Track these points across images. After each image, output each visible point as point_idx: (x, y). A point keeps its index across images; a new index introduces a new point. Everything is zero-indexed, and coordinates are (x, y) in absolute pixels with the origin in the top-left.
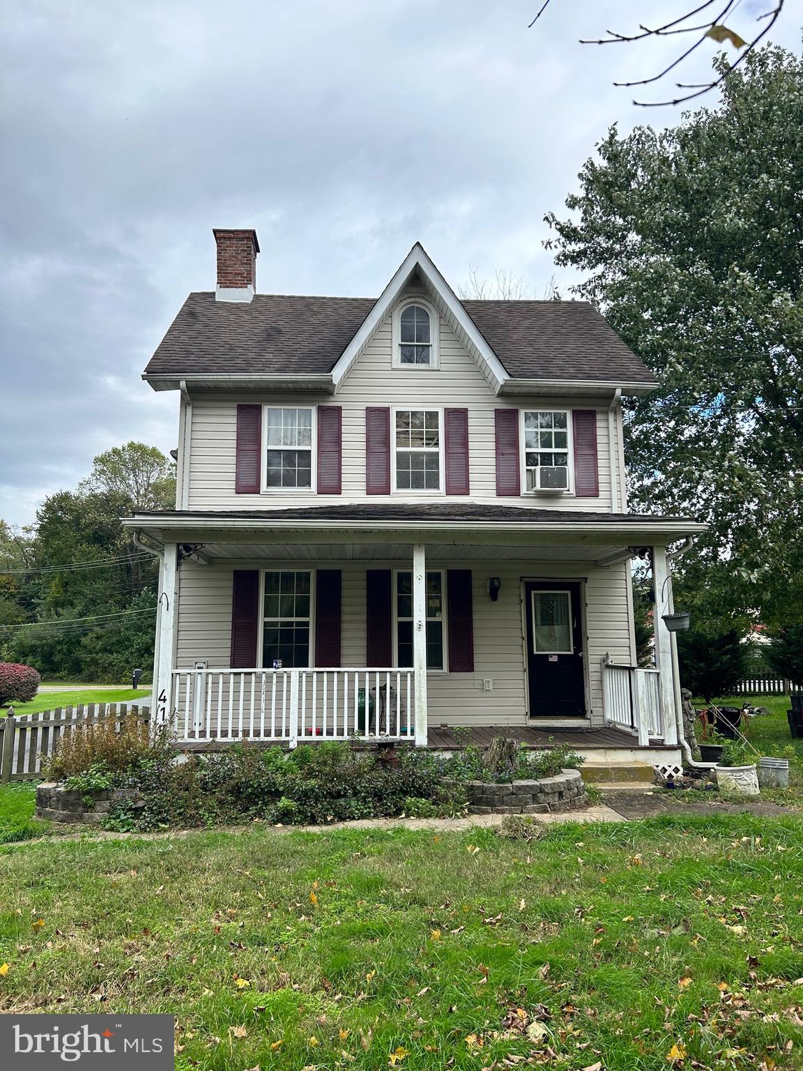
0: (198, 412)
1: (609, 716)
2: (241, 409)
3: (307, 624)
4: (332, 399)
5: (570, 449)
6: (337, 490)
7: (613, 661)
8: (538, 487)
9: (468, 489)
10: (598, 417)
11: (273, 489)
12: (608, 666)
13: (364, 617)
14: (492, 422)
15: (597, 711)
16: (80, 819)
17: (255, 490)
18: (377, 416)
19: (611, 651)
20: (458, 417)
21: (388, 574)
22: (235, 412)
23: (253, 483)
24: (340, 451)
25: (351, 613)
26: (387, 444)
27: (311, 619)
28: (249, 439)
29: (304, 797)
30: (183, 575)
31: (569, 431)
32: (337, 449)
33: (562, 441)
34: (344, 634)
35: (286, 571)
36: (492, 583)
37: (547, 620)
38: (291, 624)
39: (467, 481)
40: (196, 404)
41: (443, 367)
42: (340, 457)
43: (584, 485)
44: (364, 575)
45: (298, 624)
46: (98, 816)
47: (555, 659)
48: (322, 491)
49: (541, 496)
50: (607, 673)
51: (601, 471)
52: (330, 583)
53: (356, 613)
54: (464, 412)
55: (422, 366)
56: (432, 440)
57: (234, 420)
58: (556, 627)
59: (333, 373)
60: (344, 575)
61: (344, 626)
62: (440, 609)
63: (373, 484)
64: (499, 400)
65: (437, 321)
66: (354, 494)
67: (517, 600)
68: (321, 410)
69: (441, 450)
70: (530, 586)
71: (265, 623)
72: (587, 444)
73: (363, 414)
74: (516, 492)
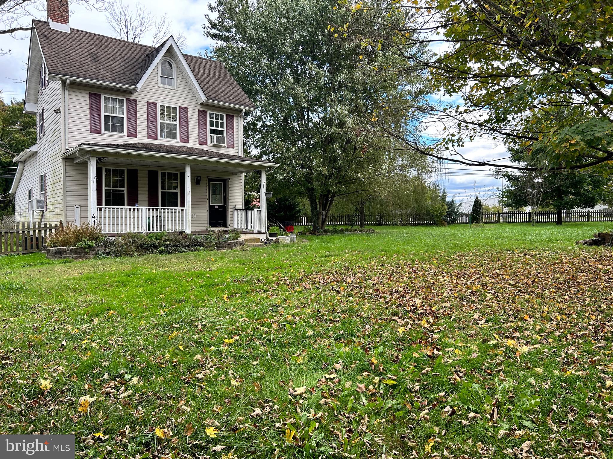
0: (70, 93)
1: (235, 227)
2: (91, 95)
3: (123, 191)
4: (132, 96)
5: (225, 129)
6: (135, 136)
7: (237, 208)
8: (215, 143)
9: (188, 140)
10: (235, 118)
11: (107, 133)
12: (236, 210)
13: (147, 189)
14: (197, 115)
15: (231, 225)
16: (84, 257)
17: (99, 132)
18: (152, 106)
19: (237, 204)
20: (185, 110)
21: (157, 172)
22: (88, 96)
23: (98, 129)
24: (136, 119)
25: (142, 187)
26: (156, 118)
27: (125, 189)
28: (95, 109)
29: (167, 246)
30: (67, 167)
31: (225, 121)
32: (135, 118)
33: (222, 126)
34: (139, 196)
35: (114, 168)
36: (197, 179)
37: (214, 193)
38: (116, 190)
39: (188, 137)
40: (70, 89)
41: (178, 89)
42: (136, 122)
43: (230, 144)
44: (147, 172)
45: (120, 191)
46: (91, 256)
47: (217, 207)
48: (129, 135)
49: (215, 146)
50: (235, 212)
51: (235, 139)
52: (133, 175)
53: (144, 187)
54: (187, 109)
55: (169, 87)
56: (174, 119)
57: (88, 99)
58: (218, 196)
59: (137, 86)
60: (138, 172)
61: (139, 192)
62: (177, 187)
63: (150, 135)
64: (200, 106)
65: (176, 69)
66: (142, 138)
67: (205, 185)
68: (128, 100)
69: (178, 123)
70: (210, 180)
71: (106, 190)
72: (231, 128)
73: (146, 104)
74: (206, 144)
